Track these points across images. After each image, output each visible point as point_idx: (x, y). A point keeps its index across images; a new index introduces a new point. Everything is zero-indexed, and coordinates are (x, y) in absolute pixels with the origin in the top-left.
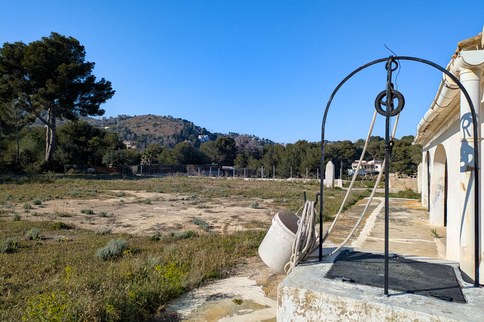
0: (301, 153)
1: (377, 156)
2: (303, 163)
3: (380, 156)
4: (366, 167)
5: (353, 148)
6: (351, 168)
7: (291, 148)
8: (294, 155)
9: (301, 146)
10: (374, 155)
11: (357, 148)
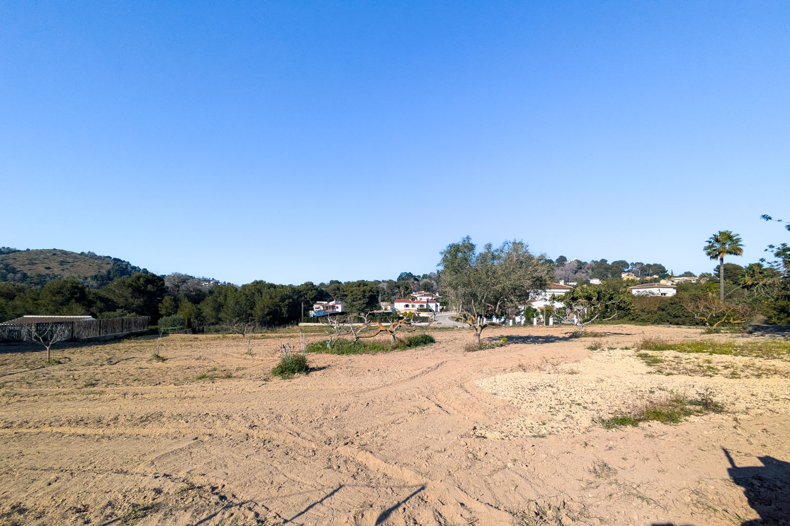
0: (256, 294)
1: (338, 297)
2: (257, 306)
3: (340, 297)
4: (327, 307)
5: (315, 289)
6: (313, 310)
7: (245, 290)
8: (247, 296)
9: (258, 287)
10: (334, 296)
11: (319, 289)
